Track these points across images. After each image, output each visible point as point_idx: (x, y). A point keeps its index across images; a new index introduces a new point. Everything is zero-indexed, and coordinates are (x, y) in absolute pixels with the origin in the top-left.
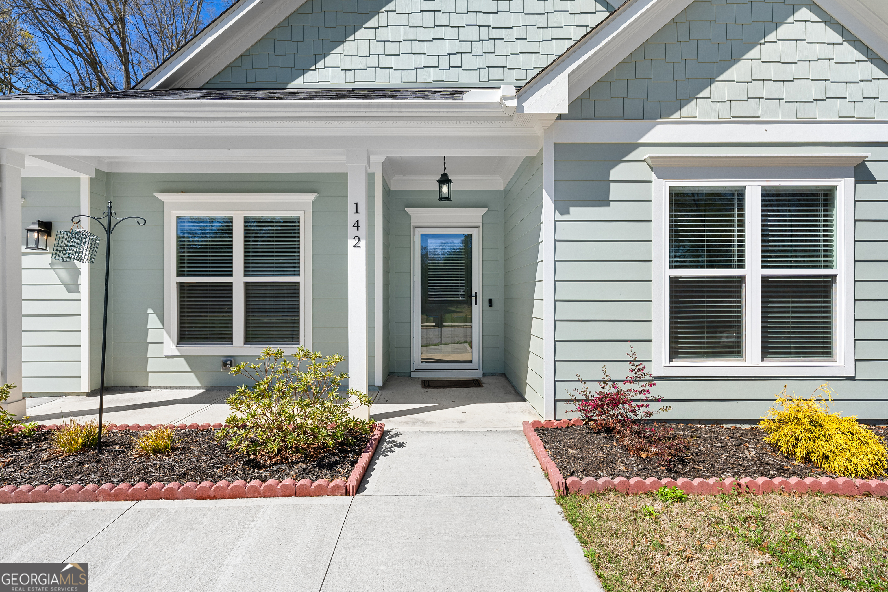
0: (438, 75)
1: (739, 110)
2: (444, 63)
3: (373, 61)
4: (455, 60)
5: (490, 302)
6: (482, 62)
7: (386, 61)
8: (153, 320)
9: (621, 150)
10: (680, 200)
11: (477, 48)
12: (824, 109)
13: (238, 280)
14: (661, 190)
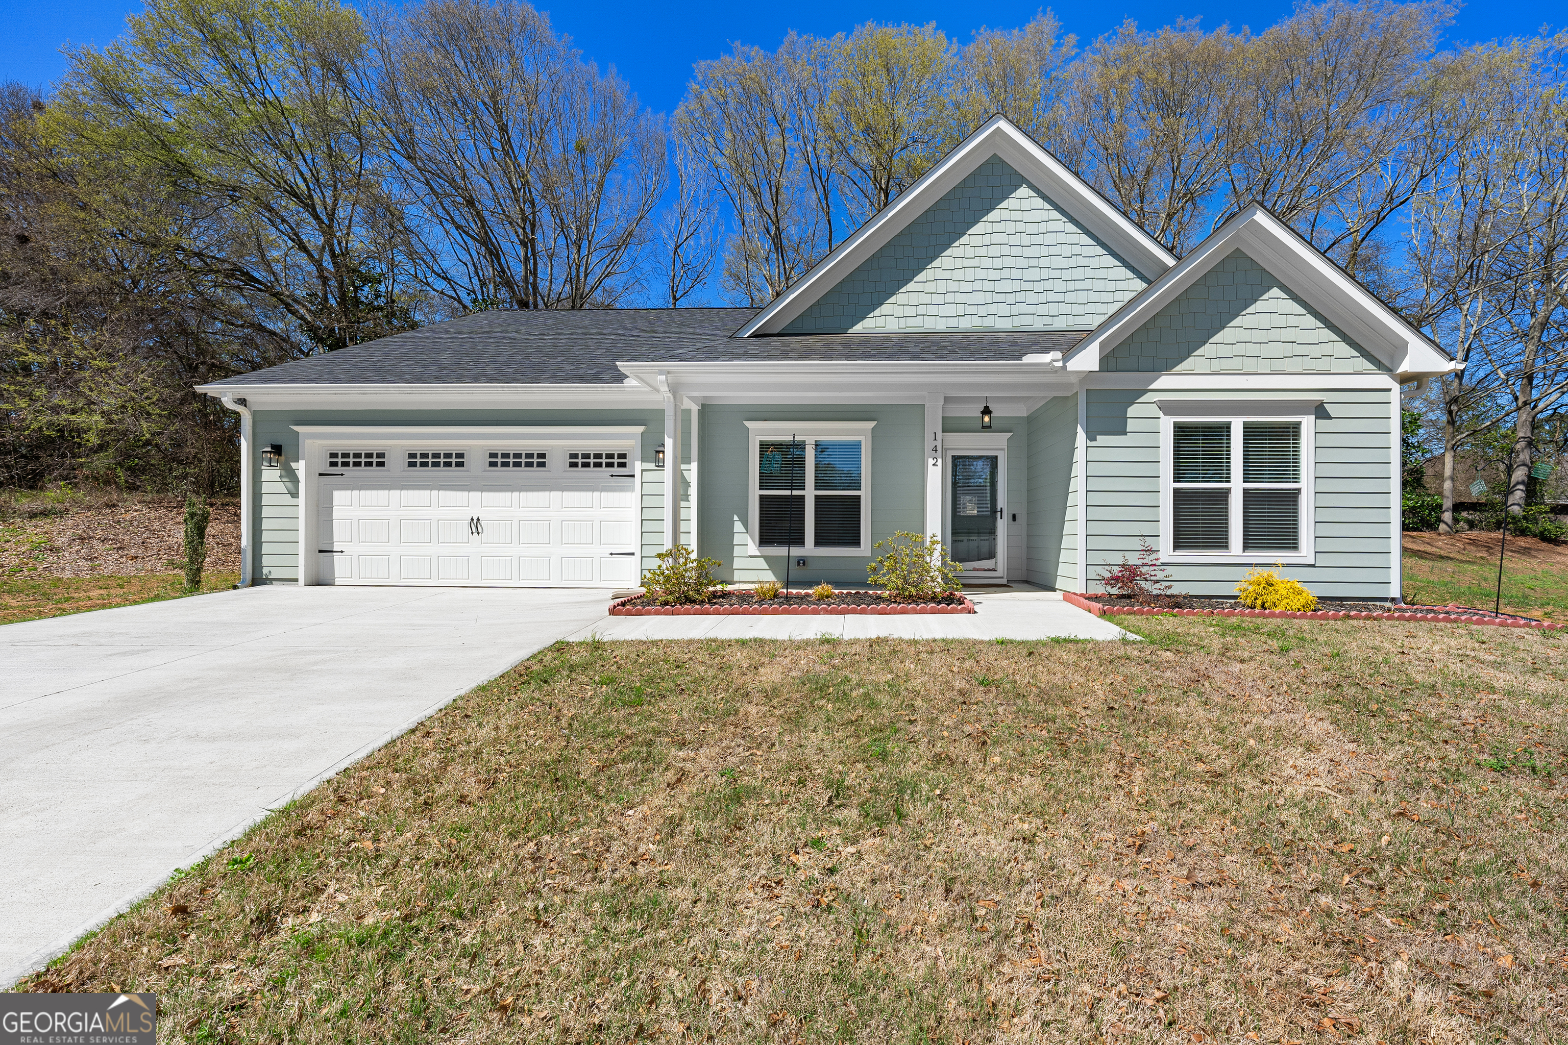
0: (977, 322)
1: (1226, 364)
2: (982, 311)
3: (921, 310)
4: (992, 309)
5: (1014, 517)
6: (1014, 310)
7: (933, 310)
8: (738, 526)
9: (1134, 395)
10: (1181, 432)
11: (1011, 298)
12: (1289, 364)
13: (810, 493)
14: (1167, 425)
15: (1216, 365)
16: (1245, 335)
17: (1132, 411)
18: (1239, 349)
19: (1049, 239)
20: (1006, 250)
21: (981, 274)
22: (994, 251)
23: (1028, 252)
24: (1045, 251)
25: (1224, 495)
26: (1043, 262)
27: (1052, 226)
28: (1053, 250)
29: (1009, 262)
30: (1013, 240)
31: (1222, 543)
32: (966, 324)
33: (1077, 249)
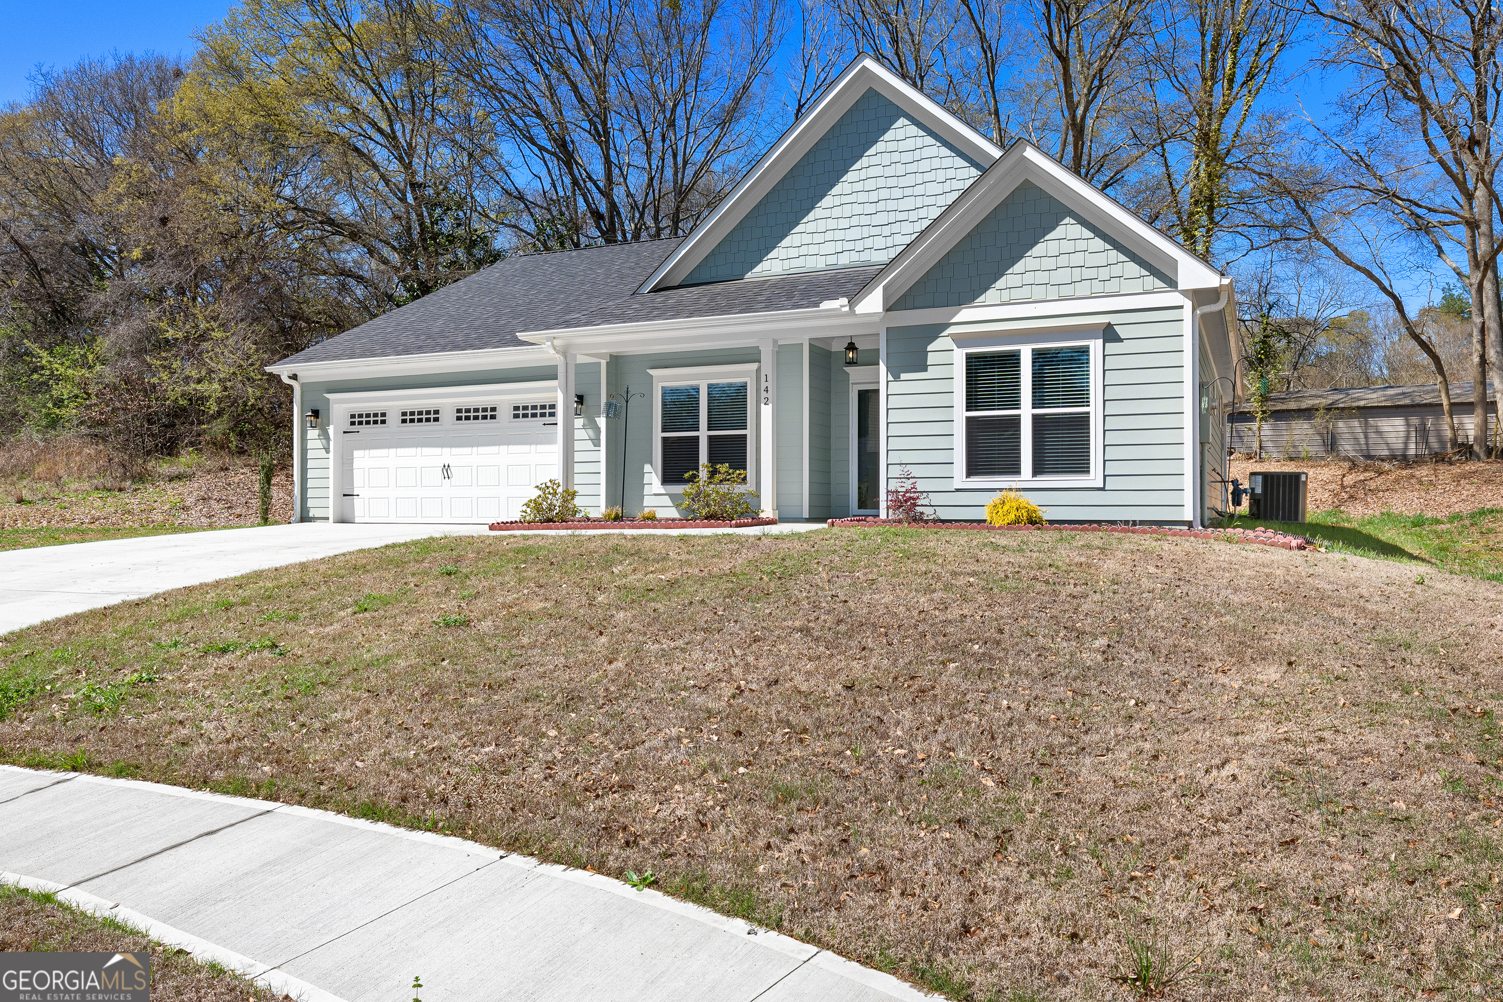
0: (855, 257)
1: (1016, 294)
2: (859, 246)
3: (804, 250)
4: (869, 243)
7: (813, 249)
9: (934, 331)
10: (975, 362)
11: (886, 231)
12: (1083, 289)
13: (703, 434)
14: (959, 357)
15: (1011, 295)
16: (1040, 263)
17: (929, 348)
18: (1029, 278)
19: (924, 166)
20: (881, 182)
21: (858, 209)
22: (870, 184)
23: (903, 182)
24: (919, 178)
25: (1015, 422)
26: (919, 190)
27: (926, 152)
28: (928, 177)
29: (884, 193)
30: (889, 171)
31: (1015, 469)
32: (844, 260)
33: (951, 173)
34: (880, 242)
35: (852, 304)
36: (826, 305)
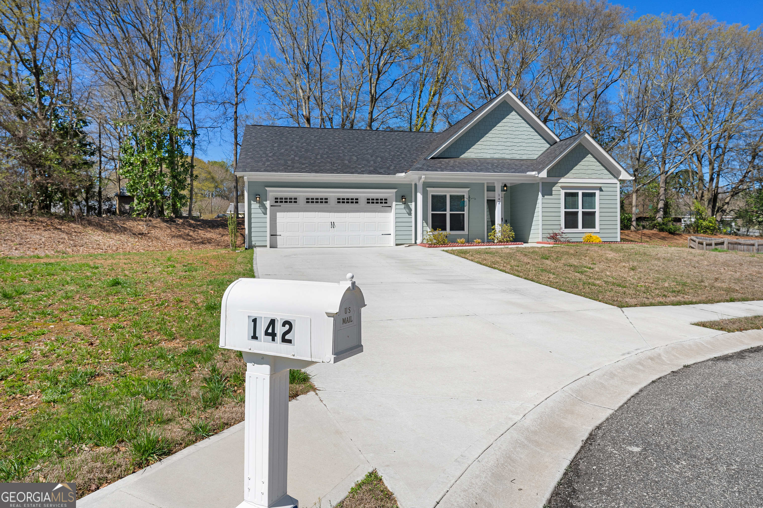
0: (499, 155)
1: (577, 175)
2: (501, 152)
3: (482, 151)
4: (504, 151)
6: (511, 152)
8: (425, 224)
9: (555, 184)
10: (567, 195)
11: (510, 148)
12: (593, 176)
13: (448, 213)
14: (563, 192)
15: (575, 176)
16: (582, 167)
17: (554, 189)
18: (581, 171)
19: (521, 129)
20: (508, 132)
21: (501, 140)
22: (505, 132)
23: (515, 133)
24: (520, 133)
25: (577, 213)
26: (519, 137)
27: (522, 125)
28: (522, 133)
29: (509, 136)
30: (510, 129)
31: (577, 227)
32: (496, 156)
33: (529, 133)
34: (508, 152)
35: (538, 174)
36: (529, 173)
